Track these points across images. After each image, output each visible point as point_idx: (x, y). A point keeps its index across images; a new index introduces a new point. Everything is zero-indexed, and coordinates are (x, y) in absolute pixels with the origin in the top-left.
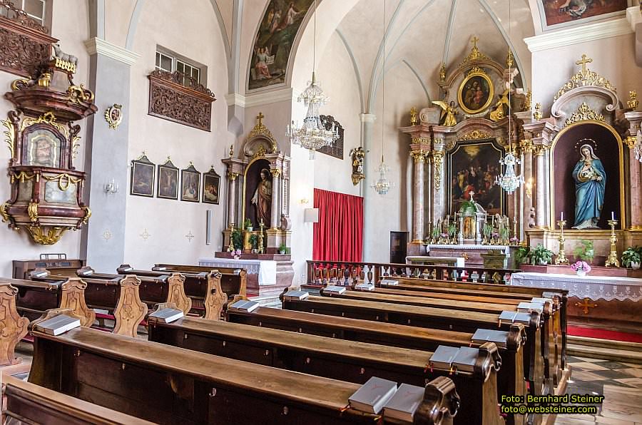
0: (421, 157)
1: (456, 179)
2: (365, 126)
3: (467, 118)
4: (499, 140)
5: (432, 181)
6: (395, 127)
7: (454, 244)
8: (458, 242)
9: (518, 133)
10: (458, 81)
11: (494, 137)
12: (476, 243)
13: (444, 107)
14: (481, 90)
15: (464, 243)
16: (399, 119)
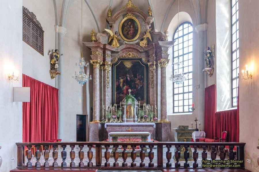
0: (98, 65)
1: (118, 82)
2: (58, 36)
3: (126, 44)
4: (143, 59)
5: (104, 82)
6: (79, 43)
7: (120, 122)
8: (123, 121)
9: (156, 56)
10: (119, 20)
11: (140, 57)
12: (134, 121)
13: (112, 34)
14: (133, 27)
15: (127, 121)
16: (81, 38)
